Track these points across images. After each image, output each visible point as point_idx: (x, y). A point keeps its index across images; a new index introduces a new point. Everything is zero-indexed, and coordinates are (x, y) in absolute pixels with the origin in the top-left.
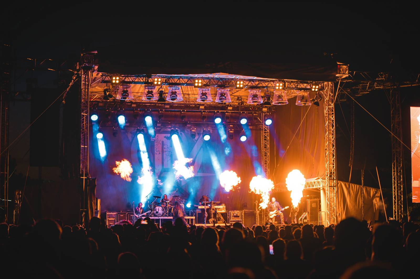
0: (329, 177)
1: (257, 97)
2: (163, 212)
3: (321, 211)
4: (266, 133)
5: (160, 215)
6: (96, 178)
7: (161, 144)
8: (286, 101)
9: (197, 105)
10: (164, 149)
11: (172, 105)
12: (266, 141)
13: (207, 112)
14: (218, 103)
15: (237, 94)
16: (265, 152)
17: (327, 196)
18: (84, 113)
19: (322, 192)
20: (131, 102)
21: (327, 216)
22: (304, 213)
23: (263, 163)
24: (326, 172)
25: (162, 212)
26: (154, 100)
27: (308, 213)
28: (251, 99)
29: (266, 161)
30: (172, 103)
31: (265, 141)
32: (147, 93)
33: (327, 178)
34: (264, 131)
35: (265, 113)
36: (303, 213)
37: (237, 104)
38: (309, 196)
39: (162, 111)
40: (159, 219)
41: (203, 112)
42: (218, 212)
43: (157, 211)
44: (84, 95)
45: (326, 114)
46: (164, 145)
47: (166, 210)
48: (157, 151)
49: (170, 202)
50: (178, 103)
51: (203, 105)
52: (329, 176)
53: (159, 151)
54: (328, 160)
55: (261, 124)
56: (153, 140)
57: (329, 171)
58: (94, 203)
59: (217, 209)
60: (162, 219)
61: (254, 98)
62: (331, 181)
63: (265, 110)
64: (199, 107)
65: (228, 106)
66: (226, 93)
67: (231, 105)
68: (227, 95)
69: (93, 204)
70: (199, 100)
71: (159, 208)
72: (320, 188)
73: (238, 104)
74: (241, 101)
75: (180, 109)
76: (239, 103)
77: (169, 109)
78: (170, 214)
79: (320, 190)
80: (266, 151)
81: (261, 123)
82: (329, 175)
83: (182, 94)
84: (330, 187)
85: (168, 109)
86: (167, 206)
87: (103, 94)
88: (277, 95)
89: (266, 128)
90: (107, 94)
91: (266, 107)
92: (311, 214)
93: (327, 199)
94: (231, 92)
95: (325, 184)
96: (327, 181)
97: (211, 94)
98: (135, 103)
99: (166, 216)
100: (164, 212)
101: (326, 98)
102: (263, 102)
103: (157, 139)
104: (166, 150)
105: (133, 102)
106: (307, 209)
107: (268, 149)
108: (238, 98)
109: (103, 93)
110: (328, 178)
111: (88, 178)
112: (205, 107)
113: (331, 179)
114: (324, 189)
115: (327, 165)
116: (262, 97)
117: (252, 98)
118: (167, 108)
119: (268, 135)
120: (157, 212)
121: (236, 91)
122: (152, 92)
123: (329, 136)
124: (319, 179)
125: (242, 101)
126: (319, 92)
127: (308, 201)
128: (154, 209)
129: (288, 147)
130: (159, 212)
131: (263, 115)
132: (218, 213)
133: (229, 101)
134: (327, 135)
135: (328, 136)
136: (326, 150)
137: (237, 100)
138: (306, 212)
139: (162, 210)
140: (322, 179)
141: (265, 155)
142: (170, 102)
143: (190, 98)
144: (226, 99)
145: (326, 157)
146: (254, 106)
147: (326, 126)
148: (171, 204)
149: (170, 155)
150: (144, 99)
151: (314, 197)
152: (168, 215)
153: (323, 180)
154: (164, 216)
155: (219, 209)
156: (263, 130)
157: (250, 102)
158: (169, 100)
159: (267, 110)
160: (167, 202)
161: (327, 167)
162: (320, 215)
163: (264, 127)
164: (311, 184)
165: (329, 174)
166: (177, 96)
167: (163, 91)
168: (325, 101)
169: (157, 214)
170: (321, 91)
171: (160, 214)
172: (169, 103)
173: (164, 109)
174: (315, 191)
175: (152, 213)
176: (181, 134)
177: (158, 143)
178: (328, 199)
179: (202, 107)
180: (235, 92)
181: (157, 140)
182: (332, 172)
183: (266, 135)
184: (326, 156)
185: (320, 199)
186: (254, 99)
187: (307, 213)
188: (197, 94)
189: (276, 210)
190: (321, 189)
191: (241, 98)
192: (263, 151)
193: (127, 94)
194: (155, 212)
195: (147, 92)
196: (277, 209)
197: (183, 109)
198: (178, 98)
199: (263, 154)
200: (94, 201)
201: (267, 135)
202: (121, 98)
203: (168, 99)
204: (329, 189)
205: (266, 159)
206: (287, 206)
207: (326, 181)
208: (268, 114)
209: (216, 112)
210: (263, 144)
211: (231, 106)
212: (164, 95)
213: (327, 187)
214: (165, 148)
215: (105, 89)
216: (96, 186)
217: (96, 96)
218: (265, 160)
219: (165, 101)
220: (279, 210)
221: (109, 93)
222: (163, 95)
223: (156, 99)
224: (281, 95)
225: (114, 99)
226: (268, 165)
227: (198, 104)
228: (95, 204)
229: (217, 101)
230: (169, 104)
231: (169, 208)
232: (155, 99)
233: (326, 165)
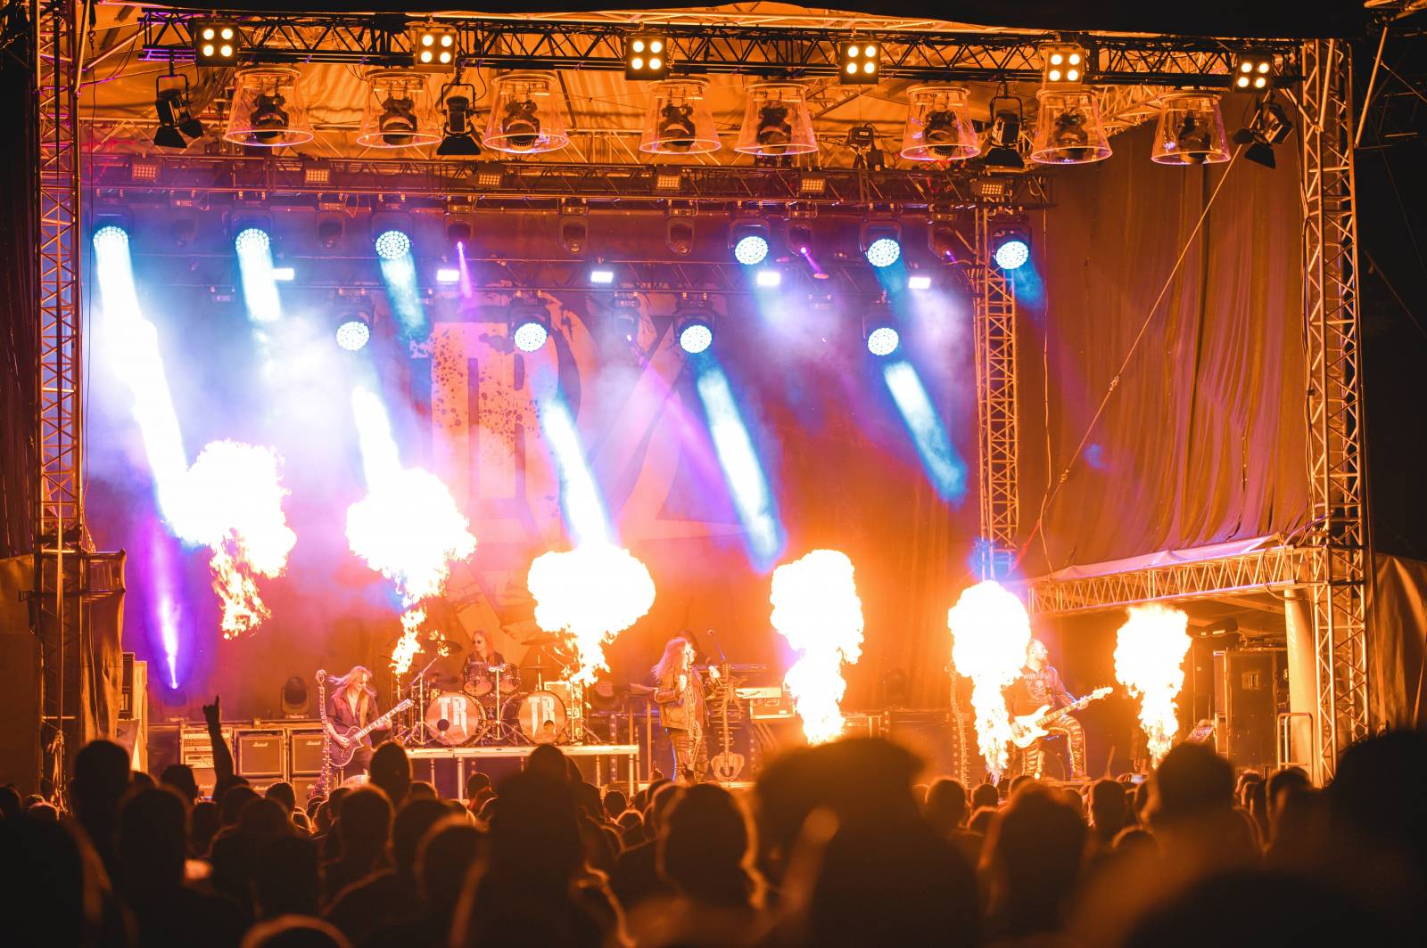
0: (1330, 537)
1: (949, 123)
2: (475, 722)
3: (1287, 709)
4: (1001, 310)
5: (460, 741)
6: (122, 553)
7: (466, 371)
8: (1099, 143)
9: (642, 169)
10: (481, 401)
11: (511, 173)
12: (1002, 352)
13: (694, 206)
14: (752, 161)
15: (851, 111)
16: (993, 408)
17: (1320, 631)
18: (53, 216)
19: (1291, 611)
20: (306, 160)
21: (1323, 735)
22: (1202, 722)
23: (986, 463)
24: (1314, 506)
25: (468, 725)
26: (422, 148)
27: (1222, 720)
28: (919, 135)
29: (1001, 456)
30: (513, 161)
31: (996, 352)
32: (383, 112)
33: (1320, 539)
34: (990, 299)
35: (995, 206)
36: (1198, 721)
37: (848, 162)
38: (1223, 631)
39: (463, 201)
40: (454, 761)
41: (676, 205)
42: (758, 717)
43: (445, 717)
44: (49, 121)
45: (1313, 206)
46: (482, 380)
47: (487, 713)
48: (444, 412)
49: (507, 672)
50: (547, 159)
51: (673, 169)
52: (1326, 527)
53: (453, 410)
54: (1324, 443)
55: (974, 266)
56: (426, 356)
57: (1330, 503)
58: (114, 684)
59: (751, 703)
60: (467, 761)
61: (934, 132)
62: (1339, 555)
63: (991, 190)
64: (654, 180)
65: (803, 173)
66: (793, 105)
67: (816, 169)
68: (797, 117)
69: (108, 688)
70: (650, 147)
71: (456, 704)
72: (1281, 593)
73: (856, 164)
74: (869, 148)
75: (555, 193)
76: (859, 158)
77: (498, 192)
78: (508, 730)
79: (1282, 604)
80: (1000, 404)
81: (974, 262)
82: (1331, 524)
83: (563, 113)
84: (1333, 583)
85: (492, 192)
86: (494, 688)
87: (154, 117)
88: (1056, 115)
89: (998, 284)
90: (176, 113)
91: (996, 177)
92: (1238, 724)
93: (1318, 649)
94: (817, 101)
95: (1311, 569)
96: (1319, 553)
97: (715, 115)
98: (322, 163)
99: (489, 743)
100: (481, 723)
101: (1313, 127)
102: (983, 149)
103: (443, 347)
104: (491, 405)
105: (311, 159)
106: (1217, 699)
107: (1011, 396)
108: (855, 131)
109: (156, 113)
110: (1323, 540)
111: (81, 555)
112: (684, 181)
113: (1337, 546)
114: (1302, 598)
115: (1320, 472)
116: (978, 126)
117: (927, 132)
118: (487, 189)
119: (1009, 320)
120: (443, 725)
121: (841, 98)
122: (407, 104)
123: (1325, 324)
124: (1275, 543)
125: (873, 147)
126: (1272, 96)
127: (1220, 658)
128: (429, 710)
129: (1115, 382)
130: (456, 722)
131: (981, 218)
132: (755, 726)
133: (806, 149)
134: (1317, 318)
135: (1321, 323)
136: (1311, 392)
137: (848, 143)
138: (1213, 718)
139: (469, 715)
140: (1291, 548)
141: (997, 427)
142: (502, 158)
143: (606, 137)
144: (789, 140)
145: (1310, 430)
146: (936, 174)
147: (1309, 269)
148: (514, 682)
149: (513, 428)
150: (369, 138)
151: (1251, 639)
152: (499, 739)
153: (1297, 551)
154: (478, 745)
155: (760, 703)
156: (982, 296)
157: (915, 153)
158: (499, 142)
159: (1005, 190)
160: (492, 669)
161: (1320, 481)
162: (1283, 734)
163: (987, 282)
164: (1236, 573)
165: (1327, 521)
166: (536, 123)
167: (466, 100)
168: (1306, 139)
169: (443, 733)
170: (1283, 90)
171: (460, 734)
172: (500, 161)
173: (471, 191)
174: (1259, 606)
175: (419, 728)
176: (567, 322)
177: (447, 371)
178: (1325, 648)
179: (668, 182)
180: (840, 104)
181: (442, 354)
182: (1346, 507)
183: (998, 320)
184: (1310, 425)
185: (1282, 649)
186: (935, 137)
187: (1215, 723)
188: (644, 115)
189: (1047, 708)
190: (1287, 594)
191: (870, 131)
192: (985, 405)
193: (278, 118)
194: (432, 724)
195: (384, 105)
196: (1050, 703)
197: (571, 193)
198: (542, 135)
199: (985, 422)
200: (111, 671)
201: (1004, 321)
202: (249, 139)
203: (494, 142)
204: (1333, 595)
205: (1002, 444)
206: (1101, 685)
207: (1315, 555)
208: (1011, 212)
209: (740, 203)
210: (984, 368)
211: (817, 173)
212: (473, 119)
213: (1319, 588)
214: (485, 396)
215: (160, 90)
216: (123, 591)
217: (118, 128)
218: (994, 449)
219: (477, 151)
220: (1059, 705)
221: (183, 110)
222: (466, 121)
223: (432, 139)
224: (1074, 113)
225: (214, 143)
226: (1012, 478)
227: (650, 167)
228: (120, 688)
229: (747, 147)
230: (496, 166)
231: (502, 700)
232: (424, 139)
233: (1313, 473)
